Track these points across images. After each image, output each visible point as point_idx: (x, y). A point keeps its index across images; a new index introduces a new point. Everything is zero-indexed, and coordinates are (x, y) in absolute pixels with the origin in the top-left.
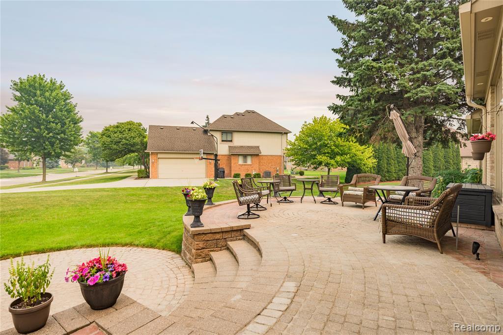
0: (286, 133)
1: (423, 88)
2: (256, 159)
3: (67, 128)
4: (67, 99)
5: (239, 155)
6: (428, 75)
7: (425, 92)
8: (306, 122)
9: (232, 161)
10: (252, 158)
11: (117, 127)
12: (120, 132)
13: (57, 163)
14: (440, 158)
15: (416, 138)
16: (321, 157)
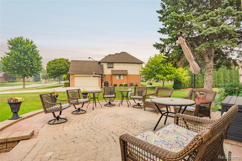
0: (142, 63)
1: (211, 28)
2: (125, 77)
3: (34, 62)
4: (34, 48)
5: (117, 75)
6: (214, 19)
7: (213, 31)
8: (150, 57)
9: (113, 78)
10: (123, 76)
11: (54, 61)
12: (55, 64)
13: (39, 79)
14: (227, 76)
15: (208, 62)
16: (158, 75)
